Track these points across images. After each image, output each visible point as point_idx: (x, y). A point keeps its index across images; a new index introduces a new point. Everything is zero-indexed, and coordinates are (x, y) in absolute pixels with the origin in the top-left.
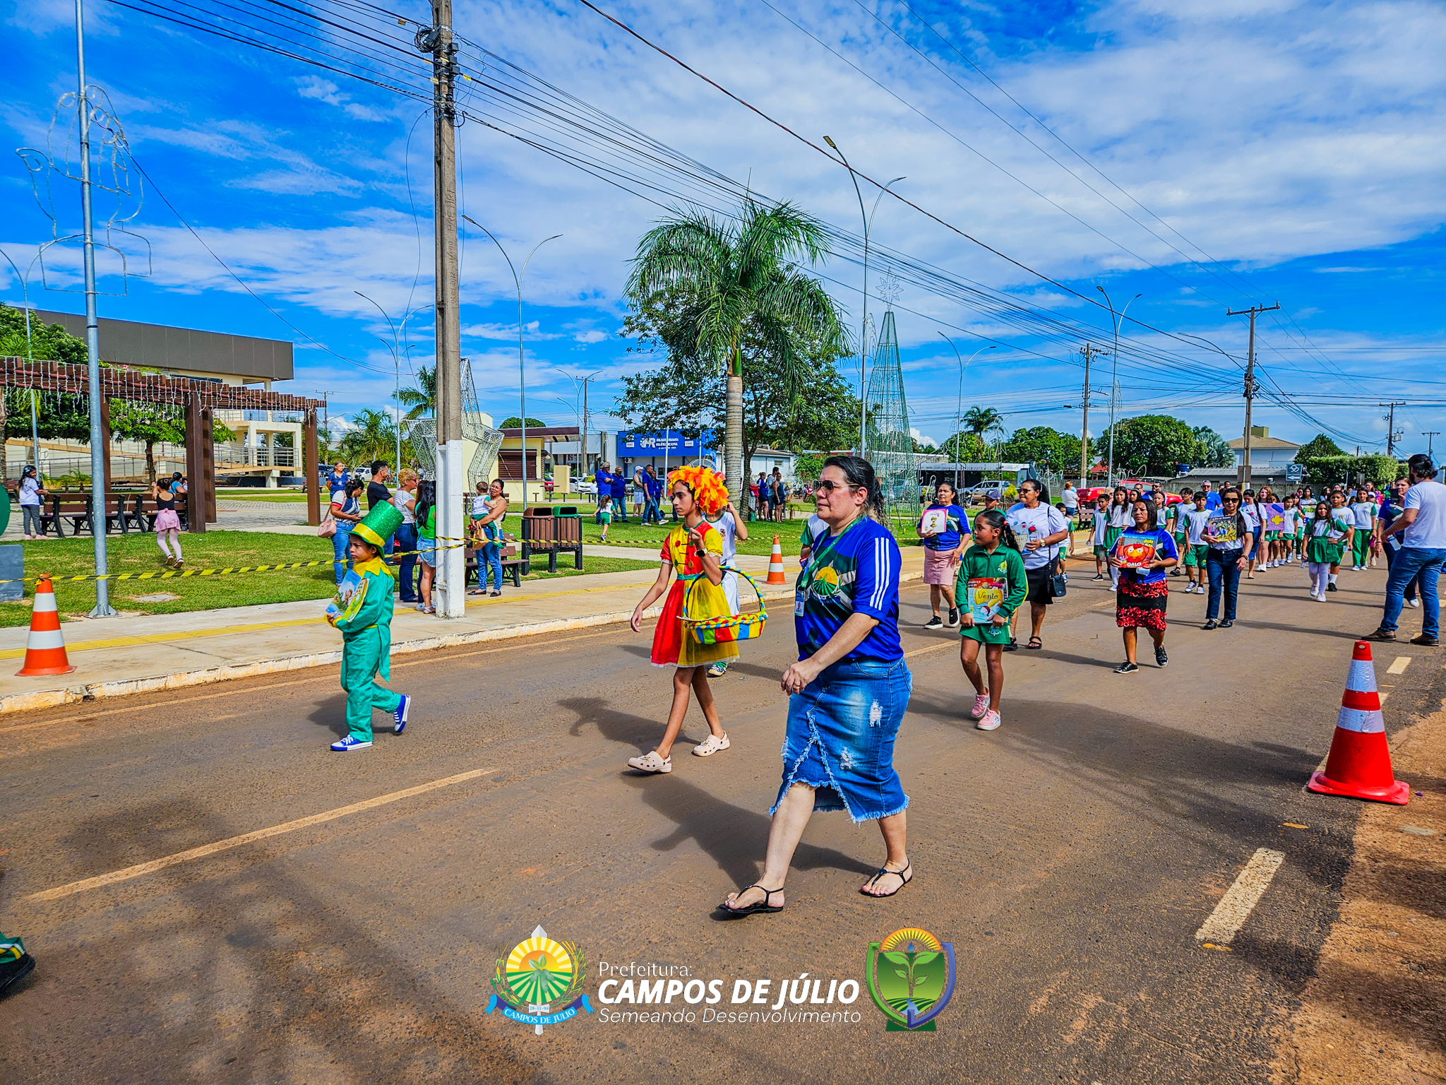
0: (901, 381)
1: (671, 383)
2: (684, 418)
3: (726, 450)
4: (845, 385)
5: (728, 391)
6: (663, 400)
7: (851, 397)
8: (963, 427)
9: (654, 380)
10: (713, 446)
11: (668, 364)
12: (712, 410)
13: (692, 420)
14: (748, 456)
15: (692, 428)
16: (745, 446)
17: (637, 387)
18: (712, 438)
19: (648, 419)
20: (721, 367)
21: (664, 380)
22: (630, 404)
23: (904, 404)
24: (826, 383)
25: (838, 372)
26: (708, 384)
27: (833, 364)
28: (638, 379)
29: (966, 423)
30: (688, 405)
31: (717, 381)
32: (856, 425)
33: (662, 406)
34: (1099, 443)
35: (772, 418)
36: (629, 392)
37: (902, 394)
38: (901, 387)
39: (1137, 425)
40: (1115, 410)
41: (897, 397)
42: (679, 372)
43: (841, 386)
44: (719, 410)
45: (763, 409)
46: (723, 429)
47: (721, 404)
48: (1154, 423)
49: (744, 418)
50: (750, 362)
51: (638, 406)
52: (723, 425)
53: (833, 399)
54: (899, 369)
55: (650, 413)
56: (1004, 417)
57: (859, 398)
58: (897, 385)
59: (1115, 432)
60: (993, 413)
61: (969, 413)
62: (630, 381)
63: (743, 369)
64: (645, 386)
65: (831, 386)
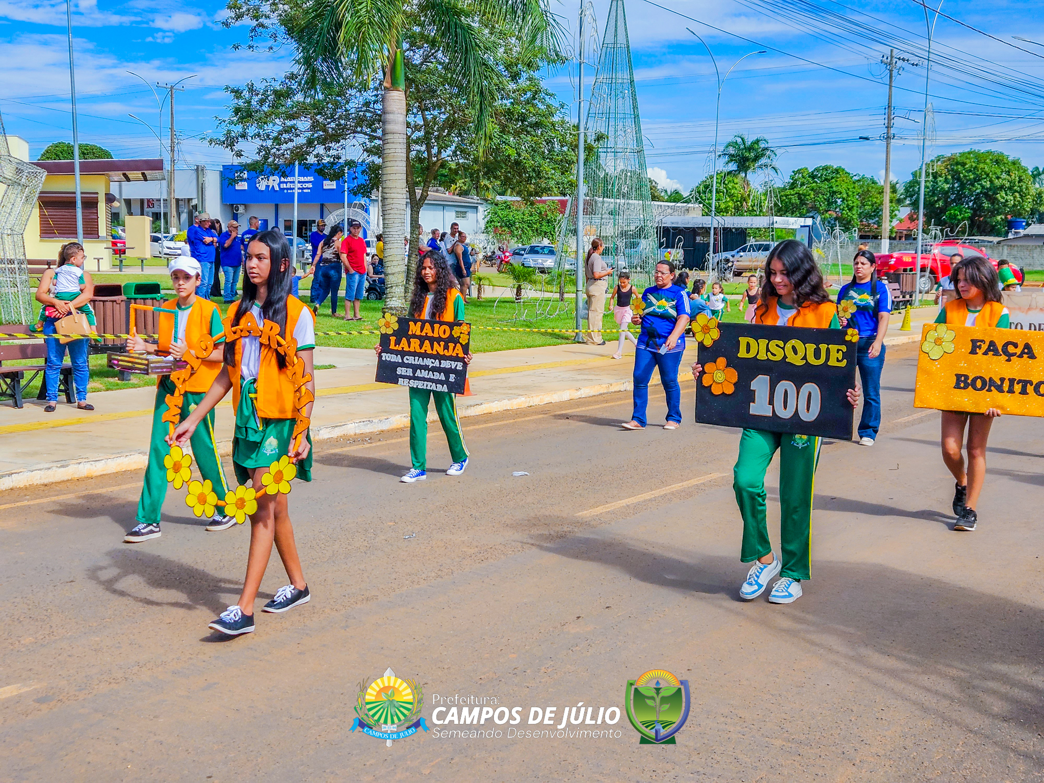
0: (634, 99)
1: (299, 97)
2: (320, 149)
3: (384, 199)
4: (554, 103)
5: (384, 112)
6: (289, 123)
7: (563, 122)
8: (723, 166)
9: (275, 92)
10: (364, 191)
11: (296, 69)
12: (362, 138)
13: (332, 152)
14: (416, 205)
15: (333, 164)
16: (412, 193)
17: (249, 102)
18: (362, 179)
19: (267, 150)
20: (374, 75)
21: (289, 94)
22: (239, 129)
23: (638, 131)
24: (528, 102)
25: (543, 84)
26: (355, 102)
27: (536, 75)
28: (251, 89)
29: (727, 158)
30: (325, 131)
31: (369, 95)
32: (570, 163)
33: (286, 132)
34: (907, 190)
35: (449, 151)
36: (237, 111)
37: (636, 117)
38: (635, 107)
39: (957, 164)
40: (927, 143)
41: (630, 122)
42: (312, 83)
43: (548, 106)
44: (372, 138)
45: (438, 138)
46: (379, 167)
47: (375, 131)
48: (979, 162)
49: (409, 150)
50: (417, 69)
51: (252, 130)
52: (378, 160)
53: (537, 125)
54: (632, 81)
55: (269, 143)
56: (778, 152)
57: (575, 121)
58: (628, 102)
59: (927, 175)
60: (762, 145)
61: (729, 145)
62: (237, 93)
63: (407, 79)
64: (262, 102)
65: (534, 106)
